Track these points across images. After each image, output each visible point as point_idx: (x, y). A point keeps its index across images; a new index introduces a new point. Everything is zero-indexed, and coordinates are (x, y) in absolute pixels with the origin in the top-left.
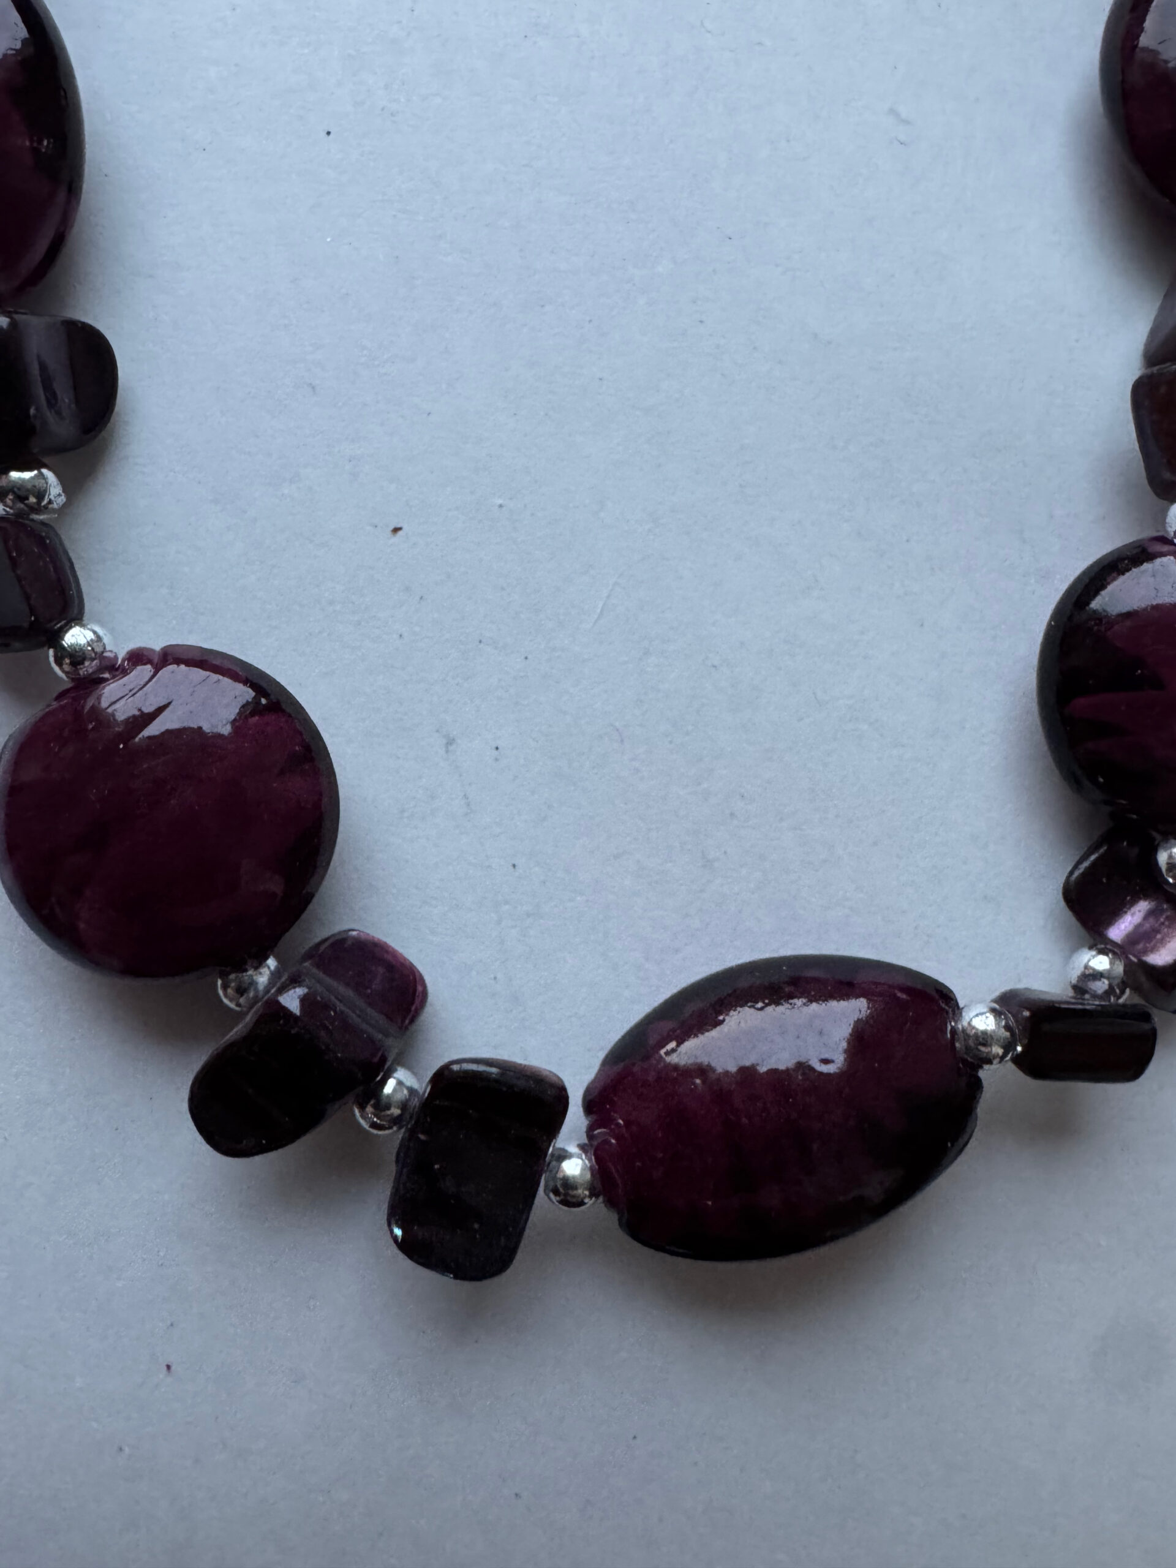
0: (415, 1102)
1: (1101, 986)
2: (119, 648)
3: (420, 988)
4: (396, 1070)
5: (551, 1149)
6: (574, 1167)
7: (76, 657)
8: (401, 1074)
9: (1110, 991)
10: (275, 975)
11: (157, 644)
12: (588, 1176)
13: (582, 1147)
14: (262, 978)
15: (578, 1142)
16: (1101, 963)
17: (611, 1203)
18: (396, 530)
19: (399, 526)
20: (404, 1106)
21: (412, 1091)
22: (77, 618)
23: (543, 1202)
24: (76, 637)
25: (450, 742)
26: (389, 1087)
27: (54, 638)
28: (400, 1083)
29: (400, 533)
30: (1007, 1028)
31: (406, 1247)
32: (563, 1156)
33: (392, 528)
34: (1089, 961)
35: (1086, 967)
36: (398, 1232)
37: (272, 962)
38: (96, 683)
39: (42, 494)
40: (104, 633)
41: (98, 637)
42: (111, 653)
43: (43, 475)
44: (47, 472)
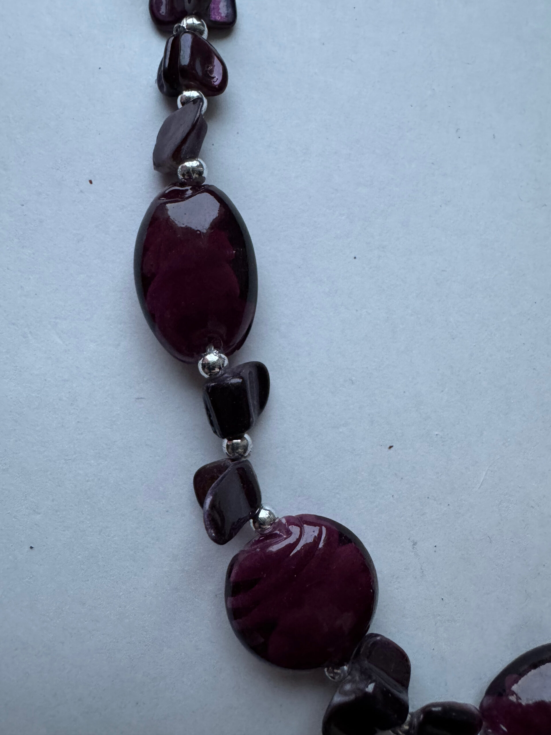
2: (280, 515)
7: (264, 523)
11: (295, 513)
14: (346, 667)
18: (391, 447)
19: (391, 445)
22: (261, 506)
24: (263, 514)
25: (415, 544)
27: (255, 517)
29: (392, 448)
33: (388, 446)
38: (272, 536)
39: (246, 448)
40: (273, 511)
41: (270, 513)
42: (277, 521)
43: (245, 438)
44: (246, 436)
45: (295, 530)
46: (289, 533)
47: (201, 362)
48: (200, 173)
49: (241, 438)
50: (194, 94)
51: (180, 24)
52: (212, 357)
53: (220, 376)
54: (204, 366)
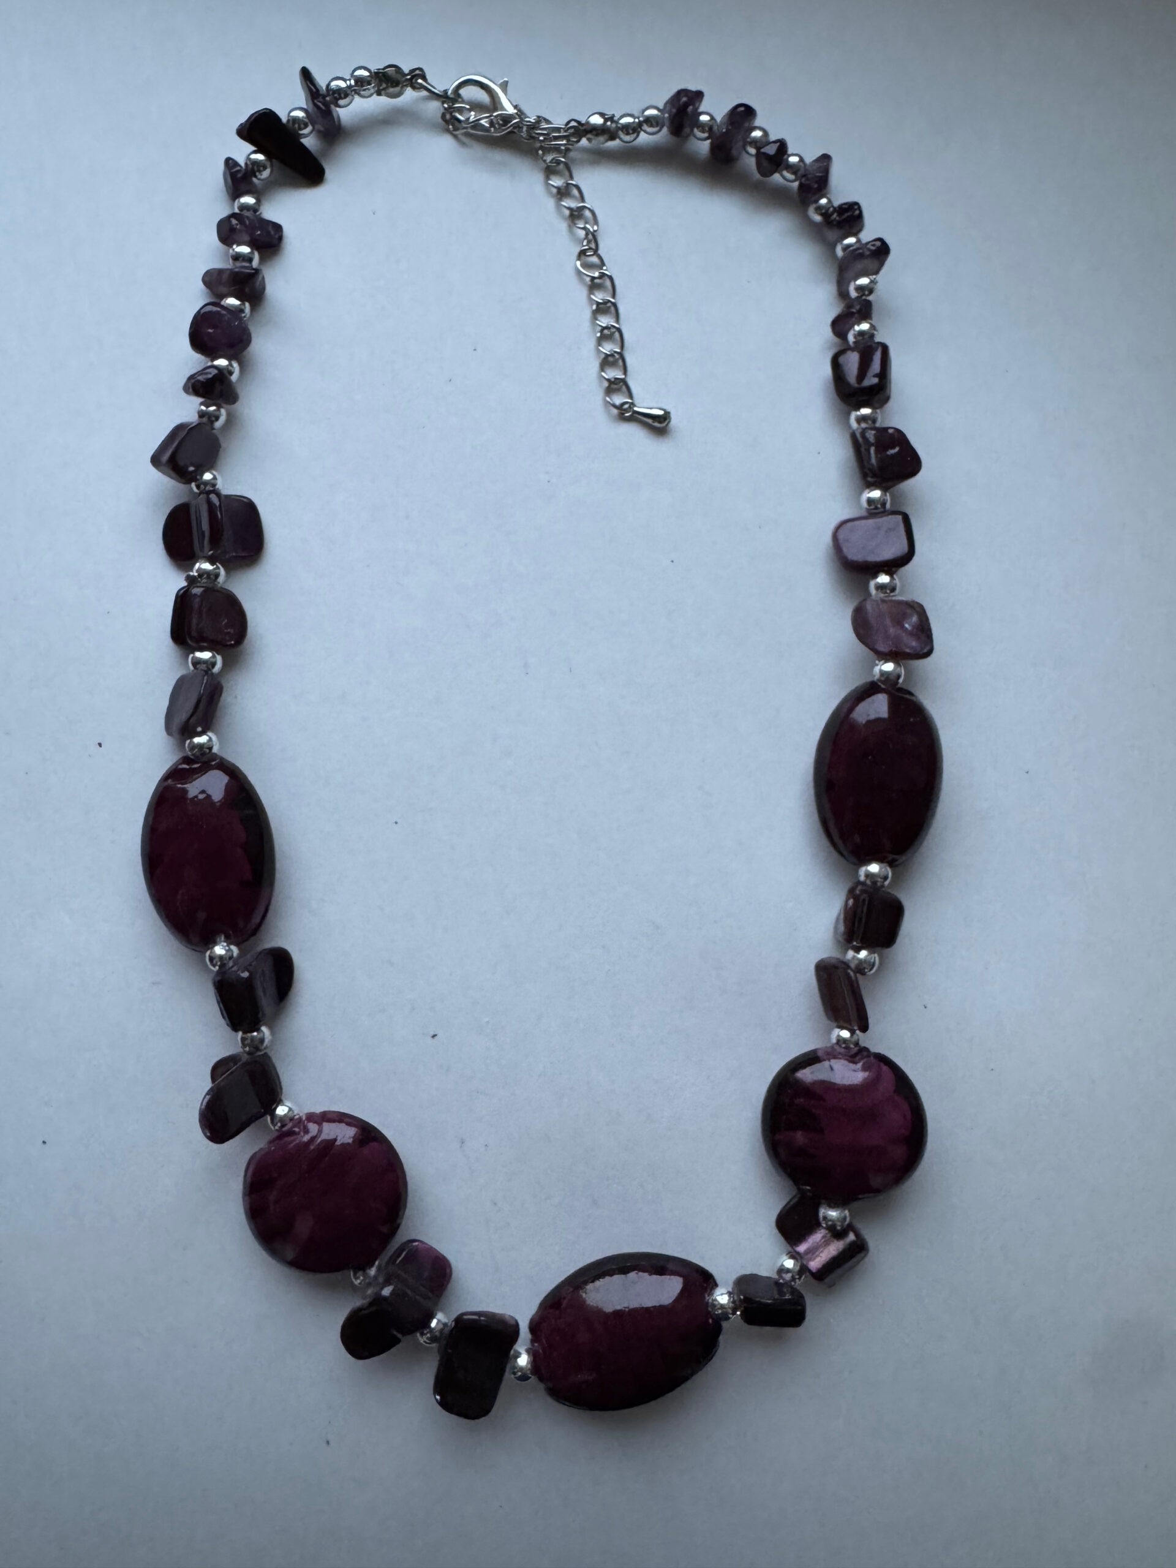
0: (447, 1330)
1: (788, 1276)
2: (301, 1111)
3: (448, 1271)
4: (436, 1315)
5: (512, 1352)
6: (523, 1360)
7: (282, 1119)
8: (440, 1316)
9: (793, 1279)
10: (379, 1269)
11: (318, 1109)
12: (529, 1366)
13: (528, 1351)
14: (373, 1272)
15: (526, 1347)
16: (789, 1264)
17: (541, 1379)
18: (434, 1036)
19: (435, 1034)
20: (441, 1331)
21: (445, 1325)
22: (279, 1102)
23: (508, 1376)
24: (281, 1111)
26: (434, 1324)
27: (272, 1113)
28: (439, 1321)
29: (436, 1037)
30: (734, 1302)
31: (443, 1404)
32: (518, 1355)
33: (432, 1035)
34: (784, 1261)
35: (783, 1265)
36: (438, 1397)
37: (377, 1263)
38: (291, 1133)
39: (262, 1040)
40: (294, 1108)
41: (290, 1109)
42: (297, 1117)
43: (262, 1031)
44: (264, 1029)
45: (313, 1128)
46: (306, 1131)
47: (208, 953)
48: (210, 749)
49: (258, 1030)
50: (206, 655)
51: (191, 574)
52: (219, 950)
53: (229, 969)
54: (211, 959)
